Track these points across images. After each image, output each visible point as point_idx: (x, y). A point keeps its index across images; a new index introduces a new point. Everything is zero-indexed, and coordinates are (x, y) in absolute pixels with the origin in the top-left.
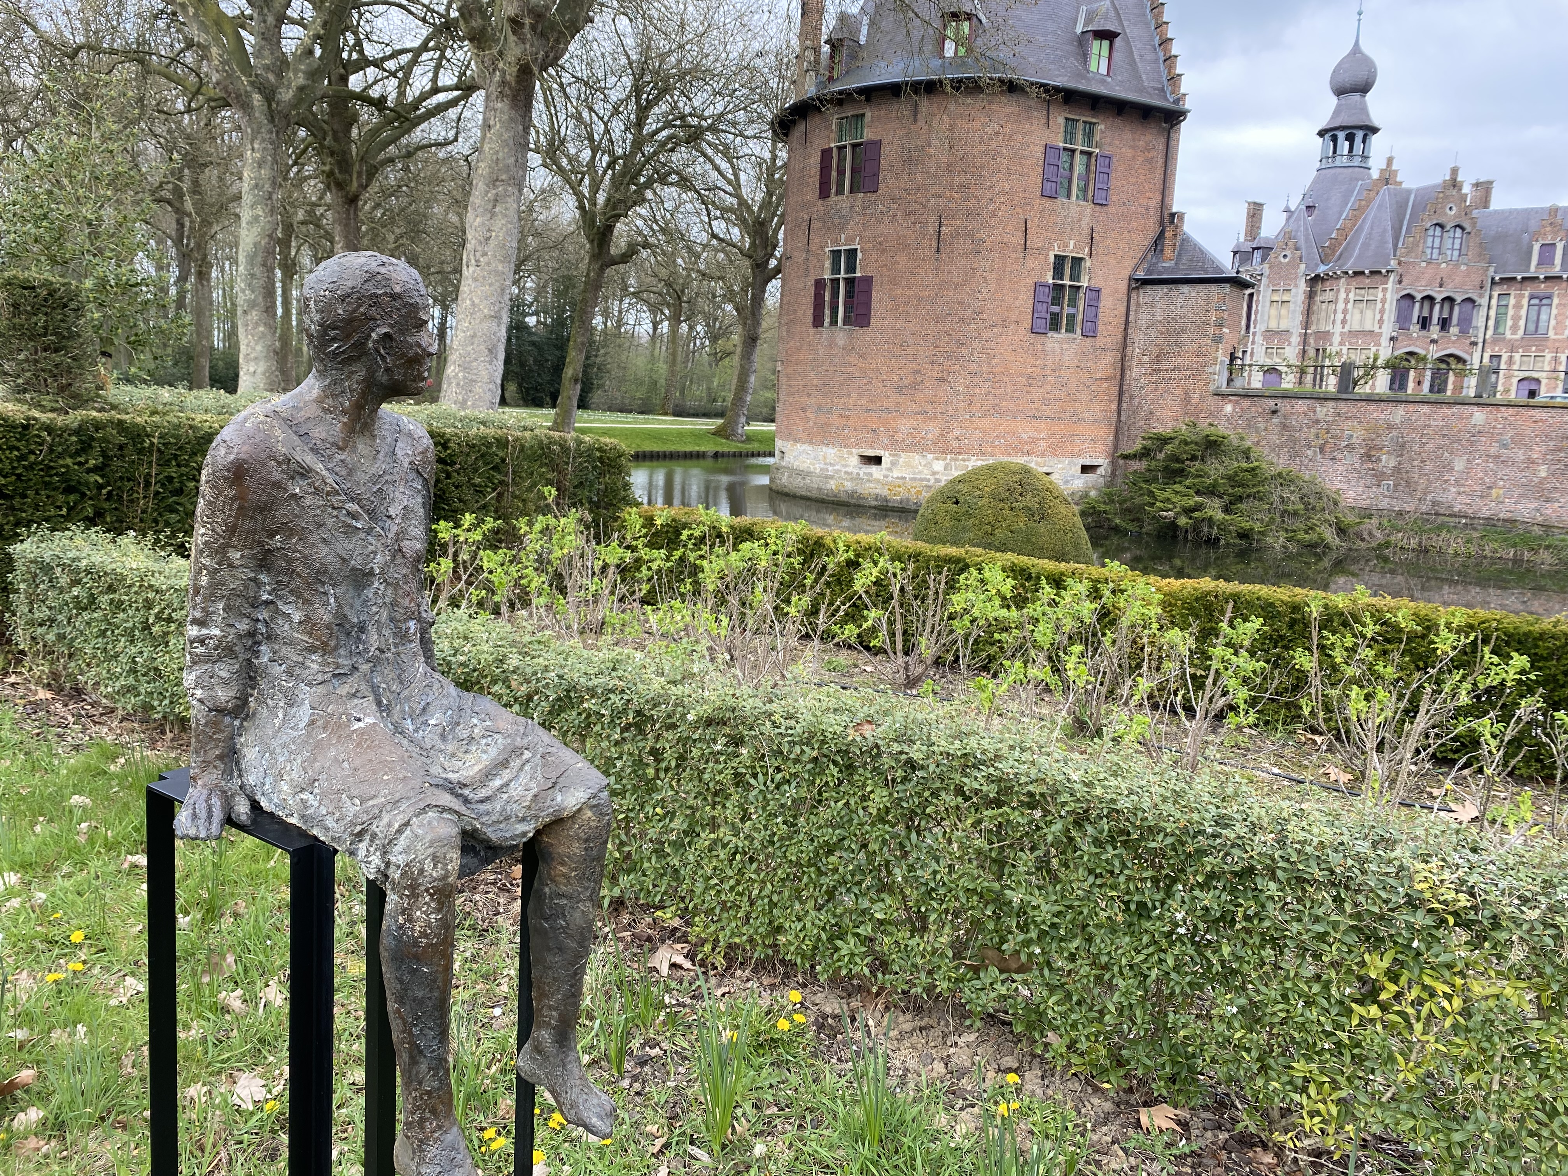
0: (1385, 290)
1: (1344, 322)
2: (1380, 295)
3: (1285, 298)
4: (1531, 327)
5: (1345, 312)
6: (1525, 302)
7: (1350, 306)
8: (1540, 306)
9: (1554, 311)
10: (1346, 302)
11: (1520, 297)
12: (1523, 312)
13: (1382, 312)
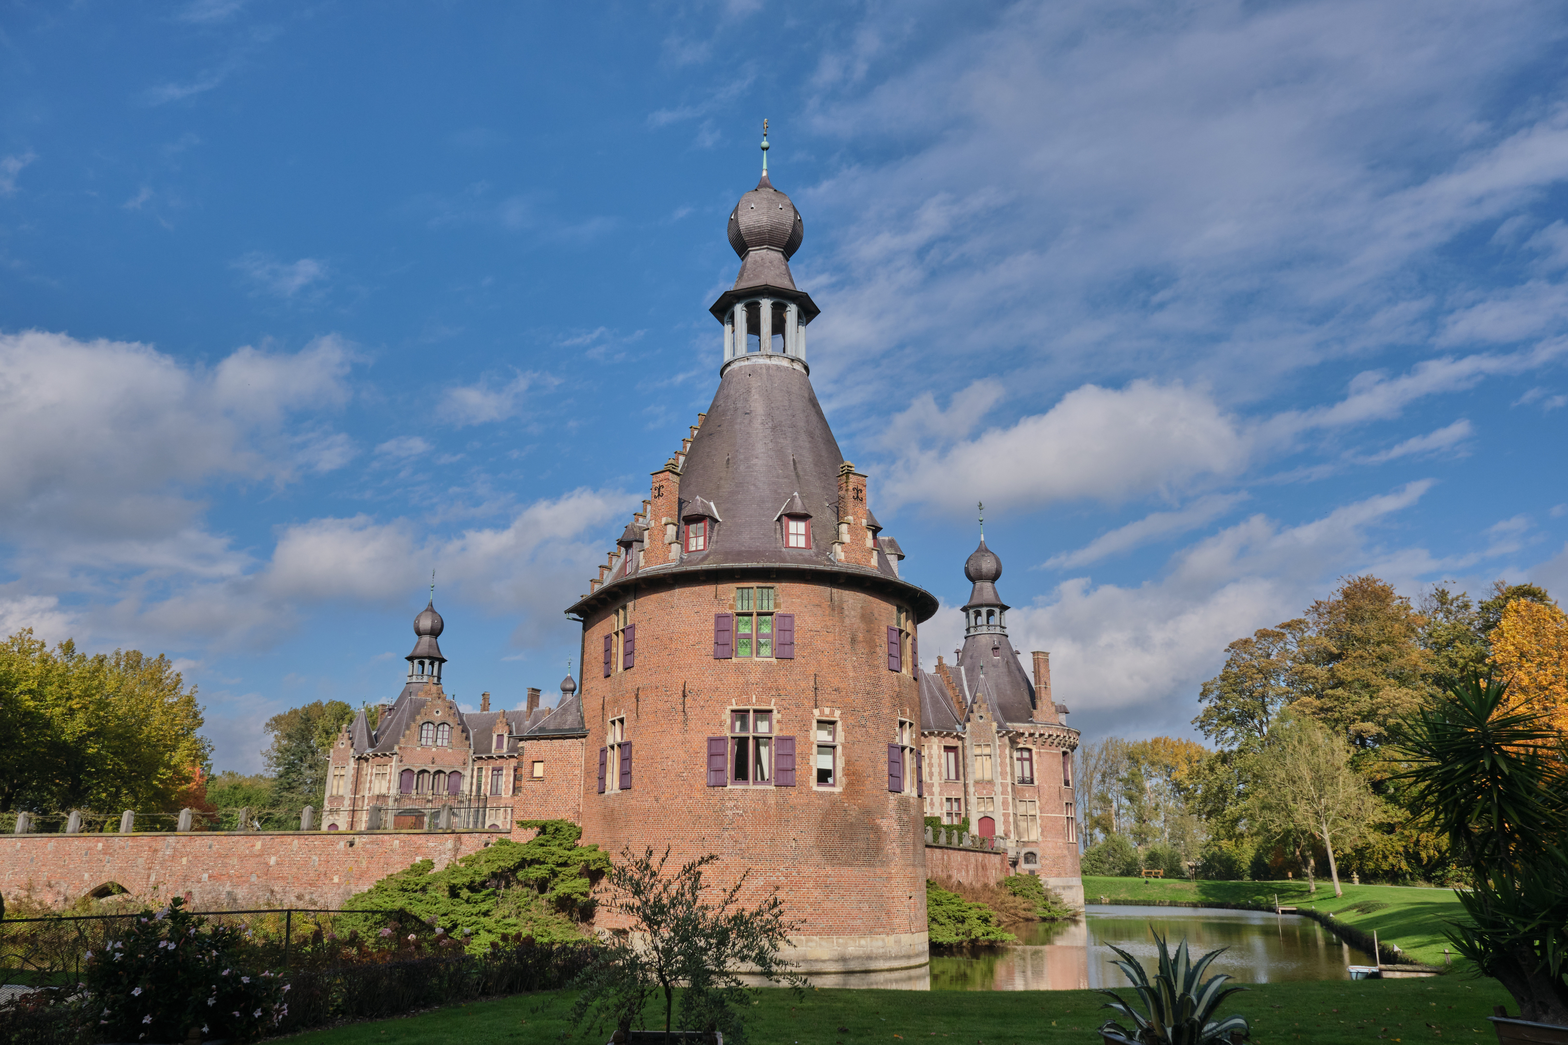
0: (391, 766)
1: (370, 789)
2: (389, 770)
3: (342, 773)
4: (494, 789)
5: (371, 782)
6: (490, 772)
7: (373, 777)
8: (498, 775)
9: (504, 779)
10: (371, 775)
11: (487, 770)
12: (489, 780)
13: (390, 781)
